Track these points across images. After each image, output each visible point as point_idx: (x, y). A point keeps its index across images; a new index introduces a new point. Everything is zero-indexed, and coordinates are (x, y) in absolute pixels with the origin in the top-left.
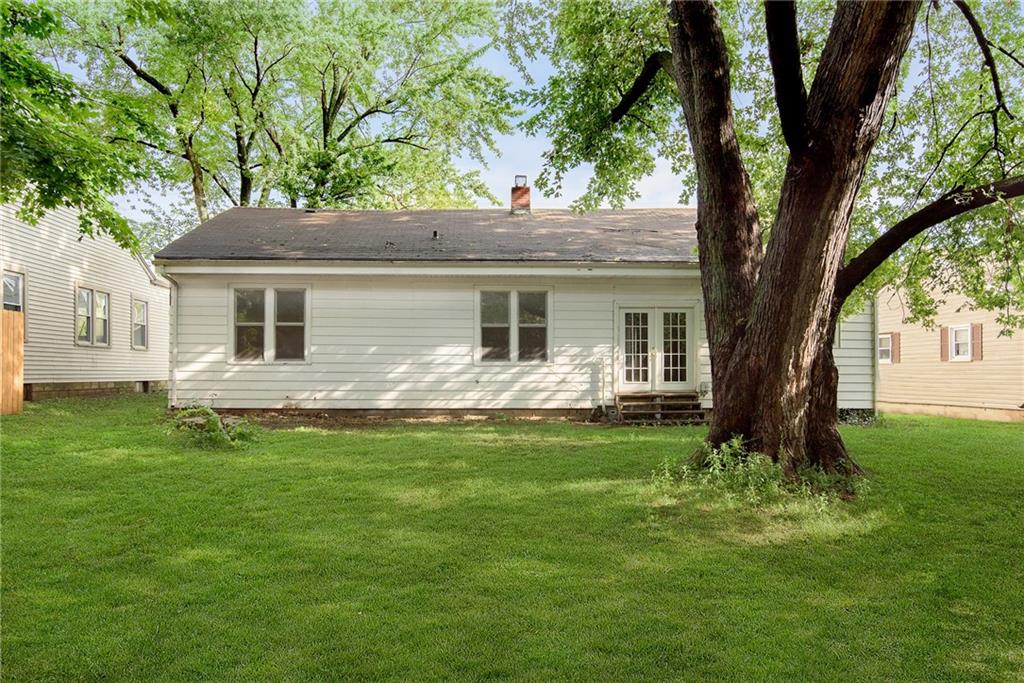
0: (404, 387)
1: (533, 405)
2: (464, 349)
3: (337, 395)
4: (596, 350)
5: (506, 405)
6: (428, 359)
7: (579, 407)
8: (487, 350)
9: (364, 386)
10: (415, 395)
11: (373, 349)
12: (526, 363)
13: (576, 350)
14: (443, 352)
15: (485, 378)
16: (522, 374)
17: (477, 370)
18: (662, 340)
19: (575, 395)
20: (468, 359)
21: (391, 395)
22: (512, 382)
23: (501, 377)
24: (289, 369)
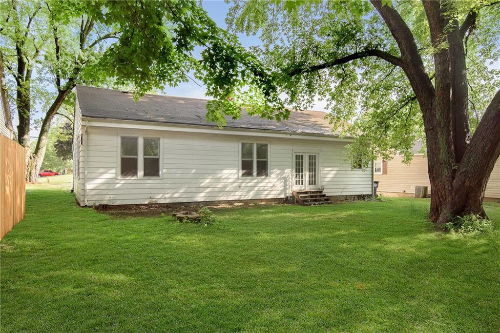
0: (208, 190)
1: (263, 197)
2: (234, 171)
3: (176, 195)
4: (286, 171)
5: (252, 197)
6: (219, 176)
7: (279, 197)
8: (244, 171)
9: (190, 190)
10: (213, 194)
11: (194, 171)
12: (259, 178)
13: (278, 172)
14: (226, 172)
15: (243, 185)
16: (258, 183)
17: (240, 181)
18: (308, 167)
19: (278, 192)
20: (236, 176)
21: (202, 194)
22: (255, 186)
23: (250, 184)
24: (151, 181)
